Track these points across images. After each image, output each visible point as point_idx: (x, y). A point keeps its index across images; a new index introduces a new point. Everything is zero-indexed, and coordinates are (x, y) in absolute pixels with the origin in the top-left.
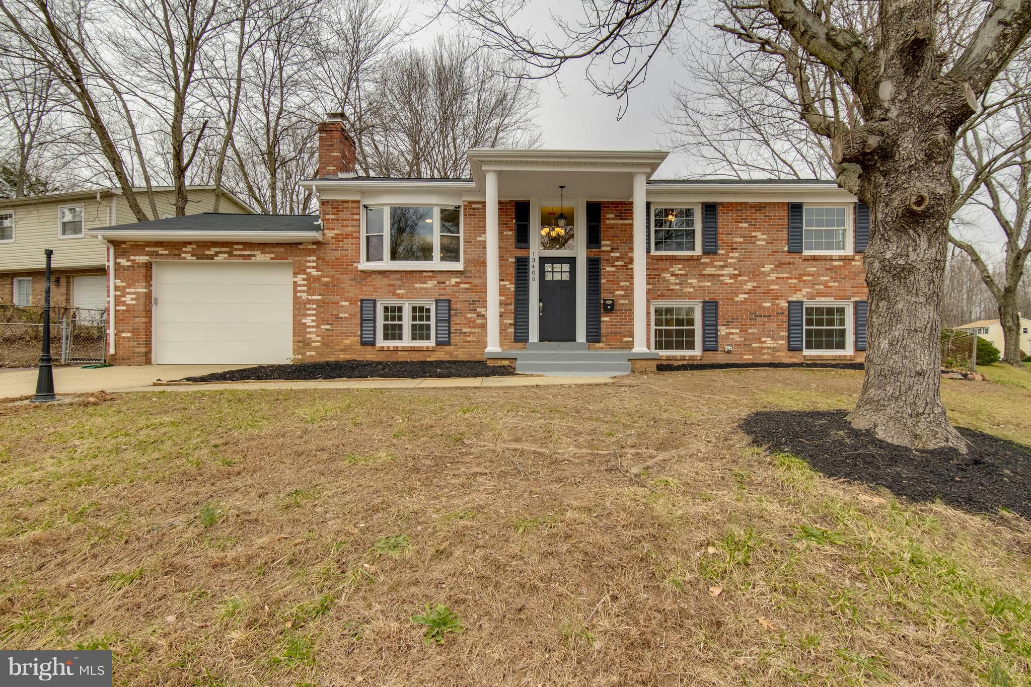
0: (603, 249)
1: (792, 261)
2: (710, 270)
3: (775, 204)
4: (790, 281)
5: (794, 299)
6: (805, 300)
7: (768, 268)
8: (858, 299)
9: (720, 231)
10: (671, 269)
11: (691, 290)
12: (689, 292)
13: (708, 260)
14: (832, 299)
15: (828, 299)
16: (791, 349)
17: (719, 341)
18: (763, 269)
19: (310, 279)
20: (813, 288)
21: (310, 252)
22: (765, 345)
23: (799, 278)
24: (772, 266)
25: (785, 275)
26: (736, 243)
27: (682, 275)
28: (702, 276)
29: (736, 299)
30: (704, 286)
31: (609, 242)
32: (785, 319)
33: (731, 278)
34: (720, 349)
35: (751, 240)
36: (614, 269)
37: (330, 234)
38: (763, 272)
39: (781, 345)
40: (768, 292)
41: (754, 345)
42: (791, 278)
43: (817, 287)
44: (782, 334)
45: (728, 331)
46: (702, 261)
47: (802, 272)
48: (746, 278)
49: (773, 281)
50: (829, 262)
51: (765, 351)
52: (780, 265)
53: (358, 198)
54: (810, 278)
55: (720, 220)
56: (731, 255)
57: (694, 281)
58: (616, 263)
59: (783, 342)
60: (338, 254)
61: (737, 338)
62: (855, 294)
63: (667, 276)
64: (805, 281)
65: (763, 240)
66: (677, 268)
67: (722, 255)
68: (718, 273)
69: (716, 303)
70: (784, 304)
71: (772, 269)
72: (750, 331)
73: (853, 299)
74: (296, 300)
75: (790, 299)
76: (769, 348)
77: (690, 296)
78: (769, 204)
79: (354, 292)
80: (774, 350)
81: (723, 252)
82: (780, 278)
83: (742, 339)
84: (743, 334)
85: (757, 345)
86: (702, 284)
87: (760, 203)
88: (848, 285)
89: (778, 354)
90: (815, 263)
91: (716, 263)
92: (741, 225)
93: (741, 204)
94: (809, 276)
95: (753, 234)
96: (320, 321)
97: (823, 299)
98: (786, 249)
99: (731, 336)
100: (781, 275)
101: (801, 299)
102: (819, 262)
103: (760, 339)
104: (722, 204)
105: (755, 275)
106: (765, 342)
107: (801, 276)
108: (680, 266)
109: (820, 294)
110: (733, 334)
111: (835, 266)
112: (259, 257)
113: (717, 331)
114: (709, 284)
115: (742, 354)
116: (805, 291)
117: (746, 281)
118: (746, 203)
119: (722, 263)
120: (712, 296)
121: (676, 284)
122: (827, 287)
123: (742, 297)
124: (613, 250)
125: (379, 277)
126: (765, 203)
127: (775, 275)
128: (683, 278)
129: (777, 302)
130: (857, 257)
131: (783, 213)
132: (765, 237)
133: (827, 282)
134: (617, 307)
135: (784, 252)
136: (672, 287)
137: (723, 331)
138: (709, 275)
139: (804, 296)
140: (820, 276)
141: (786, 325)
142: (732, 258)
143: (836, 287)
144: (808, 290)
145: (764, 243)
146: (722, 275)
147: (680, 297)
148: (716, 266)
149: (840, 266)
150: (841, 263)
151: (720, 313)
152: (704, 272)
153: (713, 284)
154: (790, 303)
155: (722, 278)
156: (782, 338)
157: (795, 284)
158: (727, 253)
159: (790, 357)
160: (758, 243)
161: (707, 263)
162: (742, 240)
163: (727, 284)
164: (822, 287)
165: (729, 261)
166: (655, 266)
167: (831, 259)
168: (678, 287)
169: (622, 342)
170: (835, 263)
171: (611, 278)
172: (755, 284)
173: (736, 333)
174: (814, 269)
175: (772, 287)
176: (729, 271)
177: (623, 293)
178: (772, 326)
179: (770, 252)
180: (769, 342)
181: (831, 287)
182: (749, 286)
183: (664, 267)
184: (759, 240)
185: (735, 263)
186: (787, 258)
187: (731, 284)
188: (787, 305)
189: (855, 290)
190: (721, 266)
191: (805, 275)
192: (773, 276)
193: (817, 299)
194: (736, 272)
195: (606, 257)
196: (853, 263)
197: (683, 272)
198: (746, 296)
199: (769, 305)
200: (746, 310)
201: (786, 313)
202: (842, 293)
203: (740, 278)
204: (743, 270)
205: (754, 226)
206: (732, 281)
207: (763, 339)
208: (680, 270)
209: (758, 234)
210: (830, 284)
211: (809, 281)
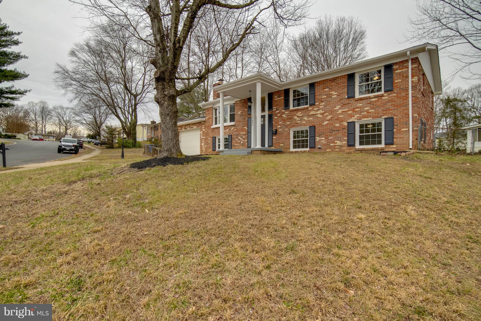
0: (274, 110)
1: (350, 102)
2: (312, 113)
3: (341, 76)
4: (348, 112)
5: (350, 121)
6: (356, 120)
7: (338, 107)
8: (386, 117)
9: (316, 94)
10: (297, 115)
11: (305, 122)
12: (304, 123)
13: (311, 108)
14: (371, 118)
15: (369, 119)
16: (349, 146)
17: (316, 143)
18: (335, 109)
19: (203, 132)
20: (360, 114)
21: (203, 124)
22: (336, 144)
23: (353, 110)
24: (340, 106)
25: (346, 110)
26: (323, 98)
27: (301, 116)
28: (309, 116)
29: (323, 124)
30: (310, 120)
31: (275, 107)
32: (346, 131)
33: (321, 115)
34: (316, 147)
35: (329, 96)
36: (277, 117)
37: (207, 118)
38: (336, 110)
39: (344, 144)
40: (338, 119)
41: (331, 145)
42: (349, 111)
43: (362, 113)
44: (345, 138)
45: (320, 139)
46: (309, 109)
47: (354, 107)
48: (328, 114)
49: (340, 114)
50: (369, 99)
51: (337, 147)
52: (344, 105)
53: (212, 106)
54: (359, 109)
55: (316, 89)
56: (321, 104)
57: (305, 118)
58: (278, 115)
59: (345, 142)
60: (208, 124)
61: (324, 142)
62: (384, 115)
63: (295, 117)
64: (356, 111)
65: (335, 95)
66: (299, 114)
67: (317, 105)
68: (316, 113)
69: (315, 127)
70: (345, 124)
71: (339, 108)
72: (330, 138)
73: (383, 117)
74: (201, 138)
75: (348, 121)
76: (339, 146)
77: (304, 125)
78: (338, 77)
79: (211, 135)
80: (341, 146)
81: (318, 103)
82: (343, 112)
83: (326, 142)
84: (327, 140)
85: (333, 144)
86: (309, 119)
87: (334, 78)
88: (380, 110)
89: (343, 148)
90: (361, 101)
91: (315, 109)
92: (325, 90)
93: (325, 80)
94: (358, 108)
95: (331, 93)
96: (205, 144)
97: (366, 119)
98: (346, 97)
99: (321, 141)
100: (344, 110)
101: (354, 121)
102: (364, 101)
103: (334, 142)
104: (317, 82)
105: (332, 112)
106: (336, 143)
107: (354, 109)
108: (300, 113)
109: (364, 117)
110: (322, 140)
111: (372, 101)
112: (195, 127)
113: (315, 139)
114: (312, 119)
115: (326, 149)
116: (356, 116)
117: (328, 115)
118: (328, 79)
119: (317, 109)
120: (313, 124)
121: (299, 120)
122: (368, 112)
123: (326, 123)
124: (277, 110)
125: (216, 129)
126: (336, 77)
127: (341, 110)
128: (302, 118)
129: (342, 123)
130: (386, 94)
131: (345, 80)
132: (336, 93)
133: (368, 110)
134: (278, 132)
135: (345, 99)
136: (297, 122)
137: (318, 139)
138: (312, 115)
139: (356, 119)
140: (364, 107)
141: (346, 134)
142: (321, 106)
143: (373, 112)
144: (358, 115)
145: (336, 96)
146: (317, 114)
147: (300, 126)
148: (315, 110)
149: (376, 101)
150: (376, 99)
151: (316, 131)
152: (310, 114)
153: (314, 119)
154: (348, 123)
155: (317, 115)
156: (345, 140)
157: (351, 113)
158: (319, 104)
159: (349, 150)
160: (333, 97)
161: (311, 110)
162: (326, 97)
163: (319, 118)
164: (365, 113)
165: (320, 107)
166: (291, 114)
167: (370, 98)
168: (300, 122)
169: (280, 146)
170: (373, 100)
171: (276, 121)
172: (332, 116)
173: (323, 140)
174: (361, 105)
175: (340, 116)
176: (321, 111)
177: (280, 126)
178: (340, 135)
179: (339, 100)
180: (338, 143)
181: (370, 112)
182: (329, 117)
183: (294, 114)
184: (333, 95)
185: (323, 108)
186: (347, 101)
187: (321, 117)
188: (347, 124)
189: (385, 112)
190: (317, 110)
191: (356, 108)
192: (340, 111)
193: (363, 120)
194: (323, 112)
195: (274, 113)
196: (383, 98)
197: (301, 115)
198: (328, 122)
199: (338, 125)
200: (328, 128)
201: (347, 128)
202: (377, 115)
203: (325, 114)
204: (326, 110)
205: (331, 90)
206: (321, 116)
207: (336, 142)
208: (300, 114)
209: (333, 93)
210: (370, 111)
211: (358, 111)
